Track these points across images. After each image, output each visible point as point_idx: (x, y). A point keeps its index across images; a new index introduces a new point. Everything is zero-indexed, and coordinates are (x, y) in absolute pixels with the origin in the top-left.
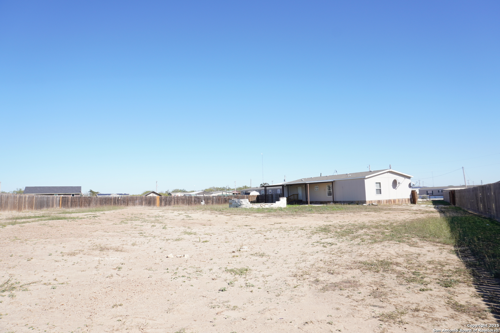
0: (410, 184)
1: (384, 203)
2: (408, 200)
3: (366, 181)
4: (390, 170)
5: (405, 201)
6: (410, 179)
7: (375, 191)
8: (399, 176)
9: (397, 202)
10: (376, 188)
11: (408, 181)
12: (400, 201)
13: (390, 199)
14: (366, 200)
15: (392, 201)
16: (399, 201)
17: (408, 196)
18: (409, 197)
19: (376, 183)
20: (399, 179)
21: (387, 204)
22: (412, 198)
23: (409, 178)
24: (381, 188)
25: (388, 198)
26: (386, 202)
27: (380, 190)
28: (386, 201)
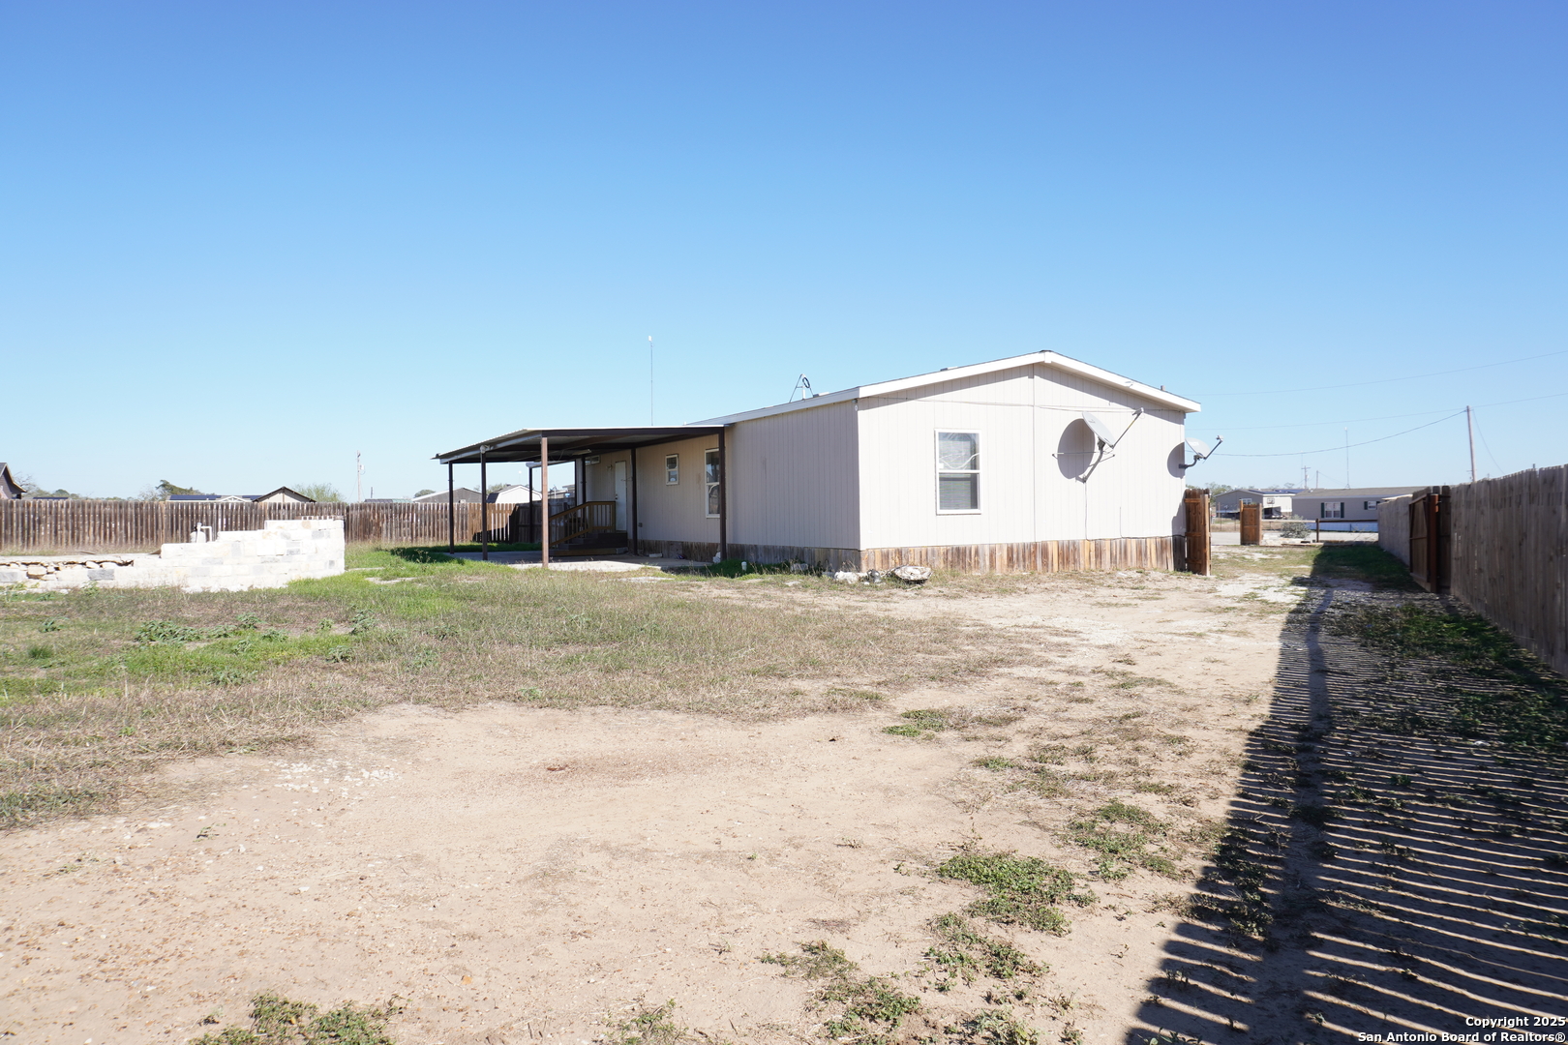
0: (1179, 452)
1: (992, 565)
2: (1162, 546)
3: (864, 417)
4: (1049, 358)
5: (1141, 553)
6: (1181, 422)
7: (931, 490)
8: (1112, 400)
9: (1085, 561)
10: (941, 468)
11: (1166, 434)
12: (1107, 556)
13: (1039, 539)
14: (863, 547)
15: (1053, 551)
16: (1099, 554)
17: (1161, 522)
18: (1167, 532)
19: (944, 436)
20: (1107, 418)
21: (1017, 572)
22: (1187, 534)
23: (1176, 414)
24: (982, 472)
25: (1022, 536)
26: (1010, 559)
27: (973, 481)
28: (1010, 550)
